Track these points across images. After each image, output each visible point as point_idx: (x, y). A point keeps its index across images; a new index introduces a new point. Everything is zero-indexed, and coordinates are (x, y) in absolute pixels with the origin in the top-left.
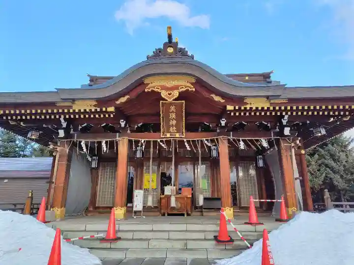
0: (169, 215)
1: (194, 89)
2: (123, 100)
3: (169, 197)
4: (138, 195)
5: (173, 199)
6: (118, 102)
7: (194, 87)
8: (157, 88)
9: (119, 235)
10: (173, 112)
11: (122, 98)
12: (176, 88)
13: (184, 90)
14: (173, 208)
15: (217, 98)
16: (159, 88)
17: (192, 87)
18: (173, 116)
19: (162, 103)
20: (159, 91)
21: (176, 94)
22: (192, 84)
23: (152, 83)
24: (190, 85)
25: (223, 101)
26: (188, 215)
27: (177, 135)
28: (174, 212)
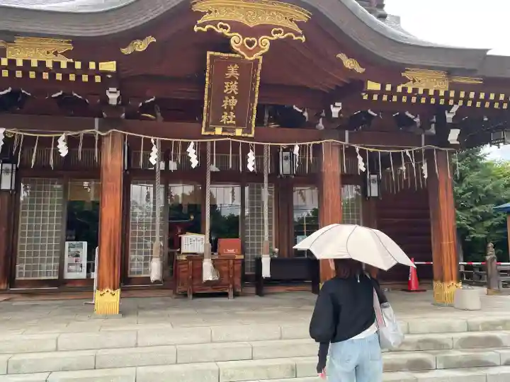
1: (303, 39)
5: (207, 265)
6: (127, 51)
7: (304, 34)
8: (221, 26)
10: (232, 79)
11: (138, 42)
12: (265, 30)
13: (280, 36)
15: (349, 63)
16: (226, 28)
17: (300, 31)
18: (233, 87)
19: (211, 56)
20: (226, 32)
21: (265, 43)
22: (299, 24)
23: (210, 12)
24: (295, 27)
25: (360, 70)
26: (236, 295)
27: (239, 132)
28: (210, 290)
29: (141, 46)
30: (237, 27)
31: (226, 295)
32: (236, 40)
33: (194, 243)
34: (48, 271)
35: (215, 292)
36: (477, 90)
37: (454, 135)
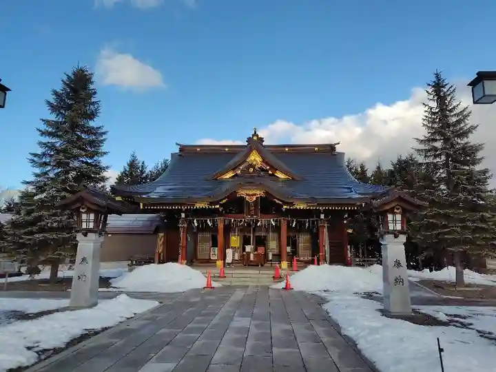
0: (249, 265)
1: (265, 196)
2: (224, 201)
3: (249, 254)
4: (229, 252)
5: (252, 255)
6: (221, 203)
8: (243, 195)
9: (225, 275)
12: (255, 195)
13: (259, 196)
14: (251, 261)
16: (245, 195)
21: (254, 198)
22: (264, 193)
23: (240, 192)
24: (262, 194)
25: (281, 203)
26: (262, 265)
27: (255, 217)
28: (252, 264)
30: (247, 195)
32: (247, 197)
34: (206, 256)
35: (254, 264)
37: (322, 216)
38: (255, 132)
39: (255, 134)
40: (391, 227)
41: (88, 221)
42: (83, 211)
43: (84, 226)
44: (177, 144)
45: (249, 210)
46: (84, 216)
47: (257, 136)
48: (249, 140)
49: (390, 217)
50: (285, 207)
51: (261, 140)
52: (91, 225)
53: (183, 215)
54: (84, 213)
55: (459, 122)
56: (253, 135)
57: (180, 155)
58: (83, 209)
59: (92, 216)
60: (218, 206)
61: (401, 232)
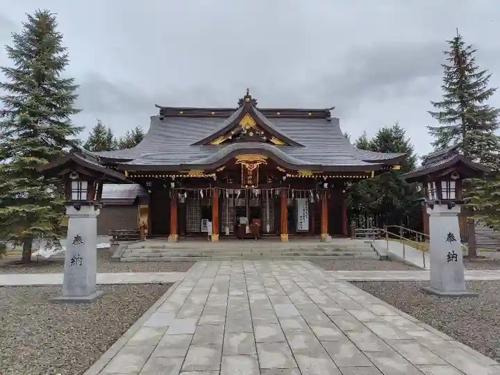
0: (244, 238)
1: (266, 163)
3: (244, 226)
5: (247, 228)
6: (218, 170)
8: (243, 162)
12: (255, 162)
13: (260, 163)
14: (247, 234)
15: (281, 169)
20: (244, 164)
21: (255, 166)
22: (265, 159)
23: (240, 159)
24: (264, 161)
25: (284, 171)
26: (258, 239)
27: (253, 186)
28: (248, 237)
29: (221, 169)
30: (247, 162)
31: (253, 238)
32: (247, 165)
33: (244, 220)
34: (197, 230)
35: (250, 237)
36: (322, 174)
37: (326, 185)
38: (248, 93)
39: (248, 96)
40: (444, 197)
41: (79, 191)
42: (74, 178)
43: (75, 196)
44: (157, 106)
45: (246, 180)
46: (74, 185)
47: (250, 97)
48: (241, 102)
49: (444, 185)
50: (288, 175)
51: (254, 102)
52: (84, 196)
53: (173, 185)
54: (74, 180)
55: (477, 84)
56: (246, 97)
57: (161, 119)
58: (74, 175)
59: (85, 185)
60: (214, 175)
61: (458, 202)
